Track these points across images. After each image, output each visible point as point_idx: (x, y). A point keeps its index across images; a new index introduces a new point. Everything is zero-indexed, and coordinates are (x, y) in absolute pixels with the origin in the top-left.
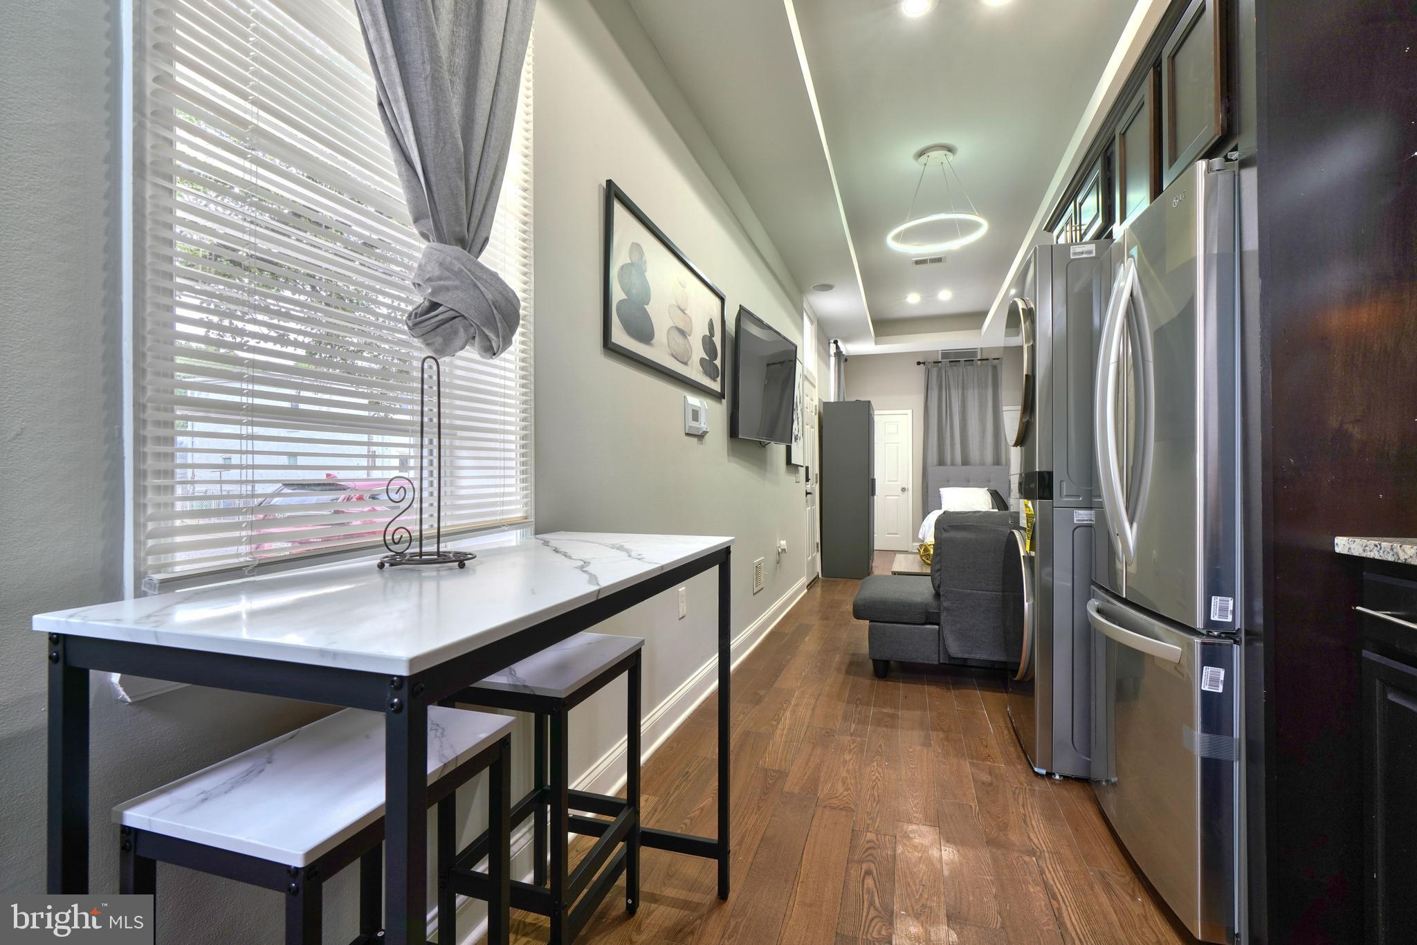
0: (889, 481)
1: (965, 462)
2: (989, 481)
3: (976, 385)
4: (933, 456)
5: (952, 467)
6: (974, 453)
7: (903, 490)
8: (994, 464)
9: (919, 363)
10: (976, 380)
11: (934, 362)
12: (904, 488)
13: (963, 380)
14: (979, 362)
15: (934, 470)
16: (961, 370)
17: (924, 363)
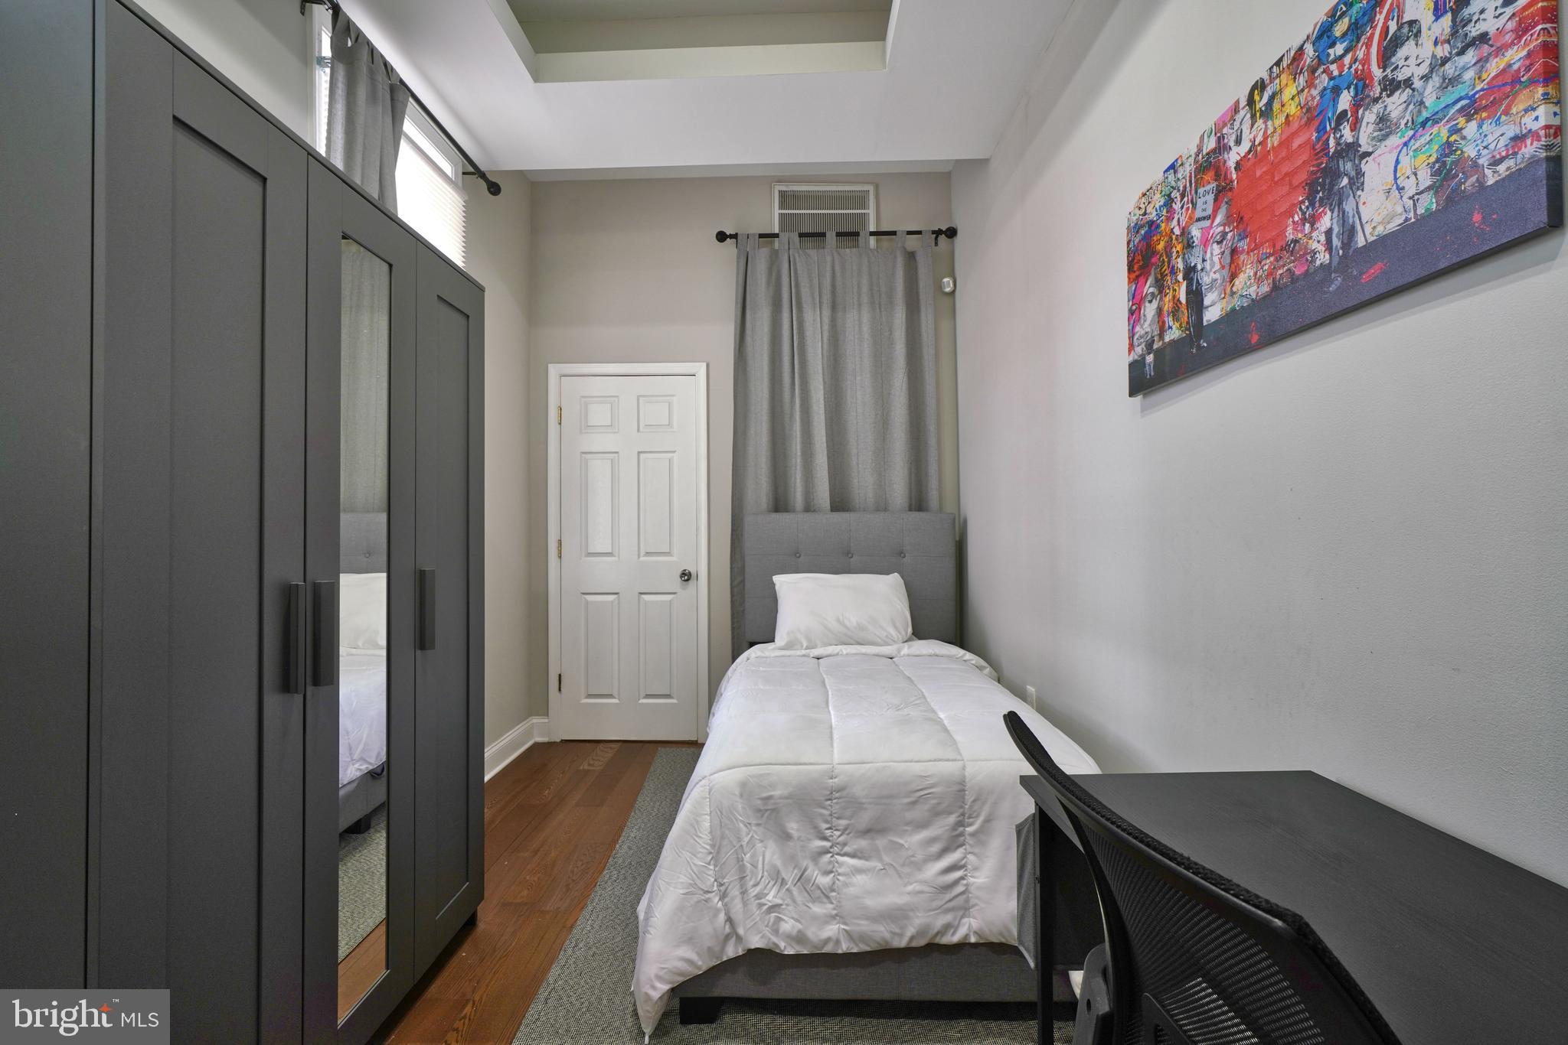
0: (648, 554)
1: (840, 503)
2: (901, 554)
3: (865, 299)
4: (759, 489)
5: (807, 515)
6: (863, 481)
7: (686, 576)
8: (910, 510)
9: (722, 237)
10: (865, 289)
11: (761, 236)
12: (690, 575)
13: (833, 286)
14: (872, 240)
15: (762, 524)
16: (829, 259)
17: (734, 236)
